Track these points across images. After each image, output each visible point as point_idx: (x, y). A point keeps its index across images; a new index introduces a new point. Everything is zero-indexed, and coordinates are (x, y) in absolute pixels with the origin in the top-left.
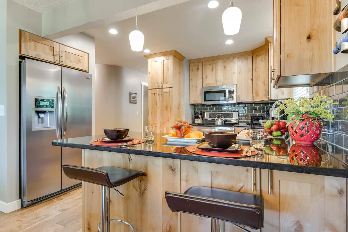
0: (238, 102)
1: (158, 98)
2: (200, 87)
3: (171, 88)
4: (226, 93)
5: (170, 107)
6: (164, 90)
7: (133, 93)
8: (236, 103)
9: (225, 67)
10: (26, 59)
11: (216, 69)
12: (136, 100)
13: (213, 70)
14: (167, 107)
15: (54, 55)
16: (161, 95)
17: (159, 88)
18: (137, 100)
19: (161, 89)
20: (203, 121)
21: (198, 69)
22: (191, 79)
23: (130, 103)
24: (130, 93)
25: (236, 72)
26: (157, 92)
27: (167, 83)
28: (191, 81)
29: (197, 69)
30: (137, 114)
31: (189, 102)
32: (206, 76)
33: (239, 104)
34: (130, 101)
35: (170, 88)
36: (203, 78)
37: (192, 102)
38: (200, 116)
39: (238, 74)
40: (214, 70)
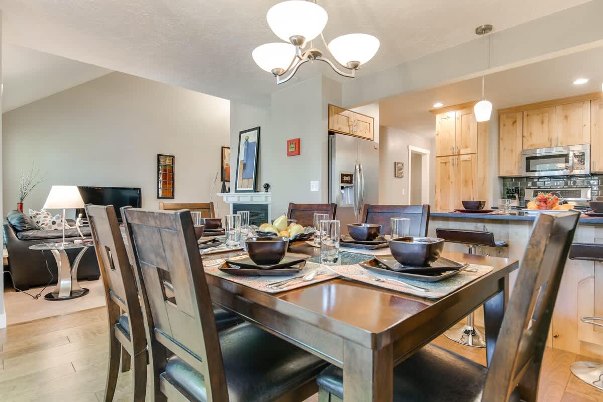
0: (593, 171)
1: (451, 168)
2: (519, 149)
3: (474, 153)
4: (570, 159)
5: (471, 181)
6: (462, 158)
7: (399, 163)
8: (588, 173)
9: (566, 117)
10: (336, 134)
11: (549, 121)
12: (402, 173)
13: (542, 123)
14: (466, 182)
15: (349, 126)
16: (456, 165)
17: (454, 155)
18: (404, 173)
19: (457, 157)
20: (520, 203)
21: (515, 122)
22: (502, 139)
23: (395, 176)
24: (395, 163)
25: (588, 124)
26: (451, 161)
27: (466, 147)
28: (501, 141)
29: (513, 122)
30: (403, 193)
31: (497, 173)
32: (529, 133)
33: (593, 174)
34: (395, 174)
35: (473, 155)
36: (523, 136)
37: (502, 175)
38: (516, 195)
39: (593, 127)
40: (546, 121)
